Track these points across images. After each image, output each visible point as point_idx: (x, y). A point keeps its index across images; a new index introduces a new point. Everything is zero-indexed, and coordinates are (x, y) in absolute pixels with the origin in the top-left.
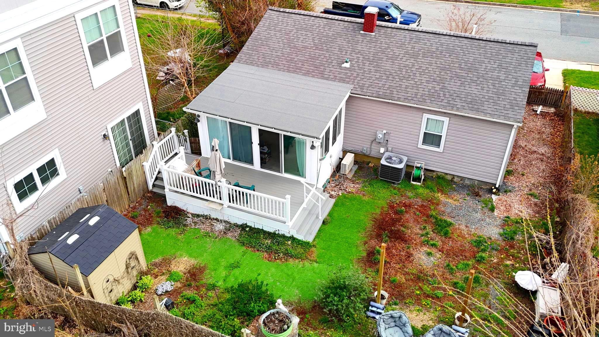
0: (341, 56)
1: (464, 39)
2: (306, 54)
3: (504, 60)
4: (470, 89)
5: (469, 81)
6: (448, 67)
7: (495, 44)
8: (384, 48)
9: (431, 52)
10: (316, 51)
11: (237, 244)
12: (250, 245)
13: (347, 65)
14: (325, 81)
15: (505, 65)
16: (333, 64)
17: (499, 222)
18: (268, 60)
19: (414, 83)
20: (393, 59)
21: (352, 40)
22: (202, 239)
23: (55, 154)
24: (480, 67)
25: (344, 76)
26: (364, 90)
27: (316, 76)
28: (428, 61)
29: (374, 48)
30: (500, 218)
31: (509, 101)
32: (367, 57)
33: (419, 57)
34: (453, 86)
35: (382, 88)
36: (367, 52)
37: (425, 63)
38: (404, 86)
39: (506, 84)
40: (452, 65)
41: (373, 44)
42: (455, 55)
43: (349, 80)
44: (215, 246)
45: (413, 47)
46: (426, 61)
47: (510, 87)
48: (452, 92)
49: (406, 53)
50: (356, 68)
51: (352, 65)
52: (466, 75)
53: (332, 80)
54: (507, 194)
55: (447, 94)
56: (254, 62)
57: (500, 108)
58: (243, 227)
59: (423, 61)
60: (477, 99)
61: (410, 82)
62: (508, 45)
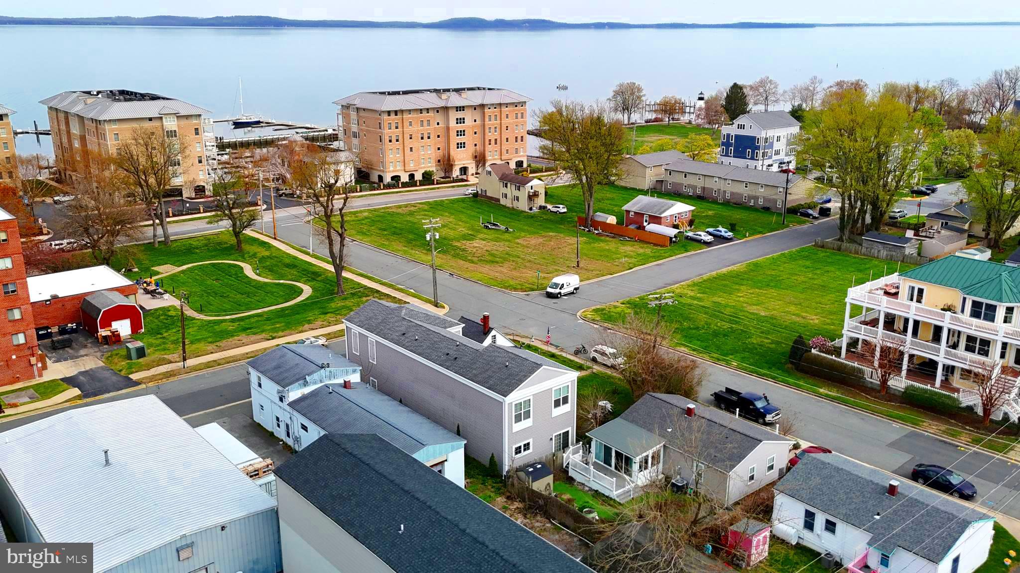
0: (670, 425)
2: (653, 420)
6: (714, 441)
9: (712, 433)
10: (659, 420)
11: (591, 496)
12: (596, 498)
13: (670, 430)
16: (664, 428)
18: (633, 419)
20: (693, 432)
22: (578, 491)
23: (531, 441)
25: (665, 435)
26: (671, 443)
29: (687, 425)
32: (681, 429)
33: (705, 434)
34: (712, 451)
36: (683, 426)
41: (687, 422)
44: (582, 494)
45: (705, 429)
46: (707, 437)
49: (700, 431)
58: (597, 491)
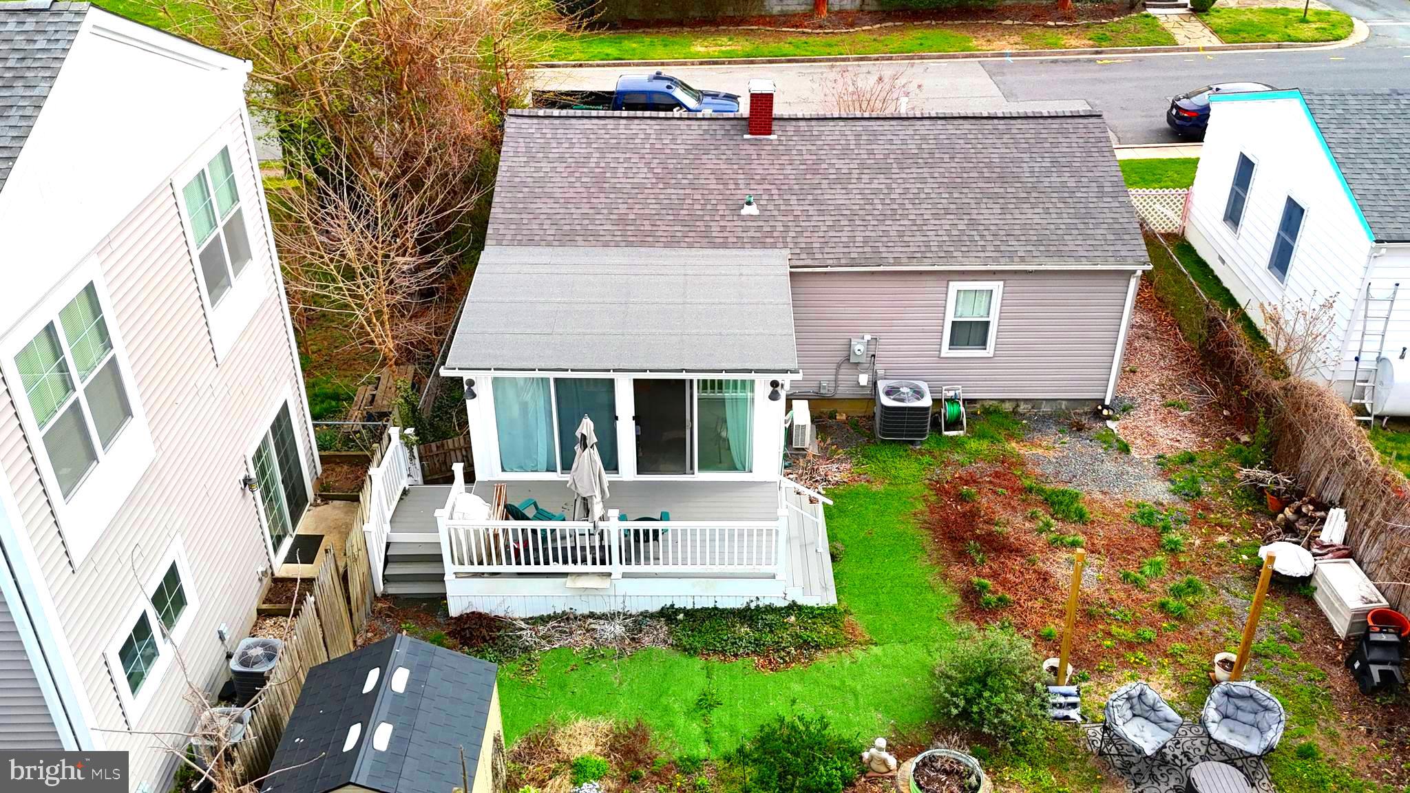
0: (728, 192)
1: (961, 122)
2: (649, 201)
3: (1056, 150)
4: (1023, 216)
5: (1014, 201)
6: (959, 180)
7: (1024, 121)
8: (811, 162)
9: (911, 156)
10: (669, 191)
11: (679, 657)
12: (709, 650)
13: (752, 210)
14: (722, 251)
15: (1064, 159)
16: (721, 213)
17: (1152, 469)
18: (568, 227)
19: (910, 223)
20: (842, 181)
21: (735, 157)
22: (589, 667)
23: (176, 551)
24: (1019, 170)
25: (758, 234)
26: (817, 256)
27: (696, 245)
28: (915, 175)
29: (790, 167)
30: (1148, 460)
31: (1105, 226)
32: (786, 187)
33: (893, 171)
34: (989, 215)
35: (851, 244)
36: (782, 177)
37: (913, 181)
38: (895, 234)
39: (1085, 195)
40: (965, 175)
41: (783, 157)
42: (963, 156)
43: (772, 240)
44: (629, 676)
45: (871, 153)
46: (911, 176)
47: (1095, 200)
48: (992, 227)
49: (862, 166)
50: (776, 213)
51: (763, 209)
52: (1002, 190)
53: (734, 246)
54: (1129, 414)
55: (986, 233)
56: (537, 238)
57: (1098, 243)
58: (668, 614)
59: (904, 175)
60: (1047, 232)
61: (902, 222)
62: (1050, 121)
